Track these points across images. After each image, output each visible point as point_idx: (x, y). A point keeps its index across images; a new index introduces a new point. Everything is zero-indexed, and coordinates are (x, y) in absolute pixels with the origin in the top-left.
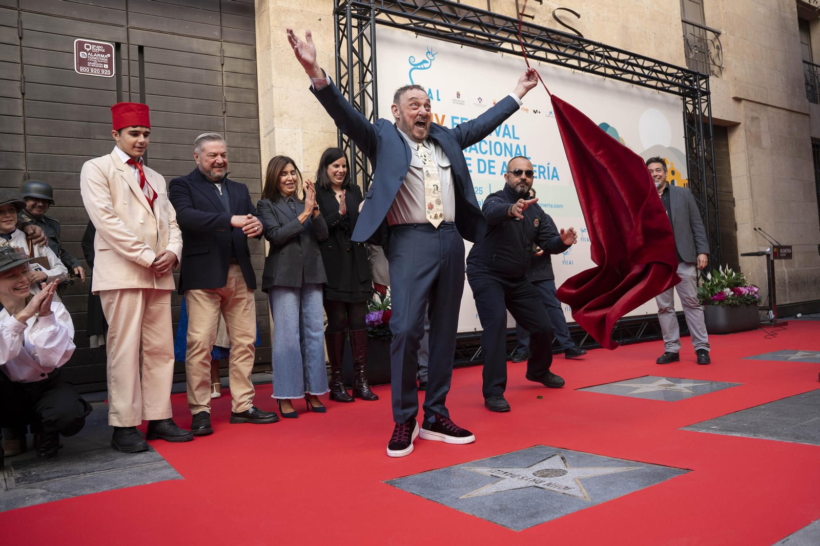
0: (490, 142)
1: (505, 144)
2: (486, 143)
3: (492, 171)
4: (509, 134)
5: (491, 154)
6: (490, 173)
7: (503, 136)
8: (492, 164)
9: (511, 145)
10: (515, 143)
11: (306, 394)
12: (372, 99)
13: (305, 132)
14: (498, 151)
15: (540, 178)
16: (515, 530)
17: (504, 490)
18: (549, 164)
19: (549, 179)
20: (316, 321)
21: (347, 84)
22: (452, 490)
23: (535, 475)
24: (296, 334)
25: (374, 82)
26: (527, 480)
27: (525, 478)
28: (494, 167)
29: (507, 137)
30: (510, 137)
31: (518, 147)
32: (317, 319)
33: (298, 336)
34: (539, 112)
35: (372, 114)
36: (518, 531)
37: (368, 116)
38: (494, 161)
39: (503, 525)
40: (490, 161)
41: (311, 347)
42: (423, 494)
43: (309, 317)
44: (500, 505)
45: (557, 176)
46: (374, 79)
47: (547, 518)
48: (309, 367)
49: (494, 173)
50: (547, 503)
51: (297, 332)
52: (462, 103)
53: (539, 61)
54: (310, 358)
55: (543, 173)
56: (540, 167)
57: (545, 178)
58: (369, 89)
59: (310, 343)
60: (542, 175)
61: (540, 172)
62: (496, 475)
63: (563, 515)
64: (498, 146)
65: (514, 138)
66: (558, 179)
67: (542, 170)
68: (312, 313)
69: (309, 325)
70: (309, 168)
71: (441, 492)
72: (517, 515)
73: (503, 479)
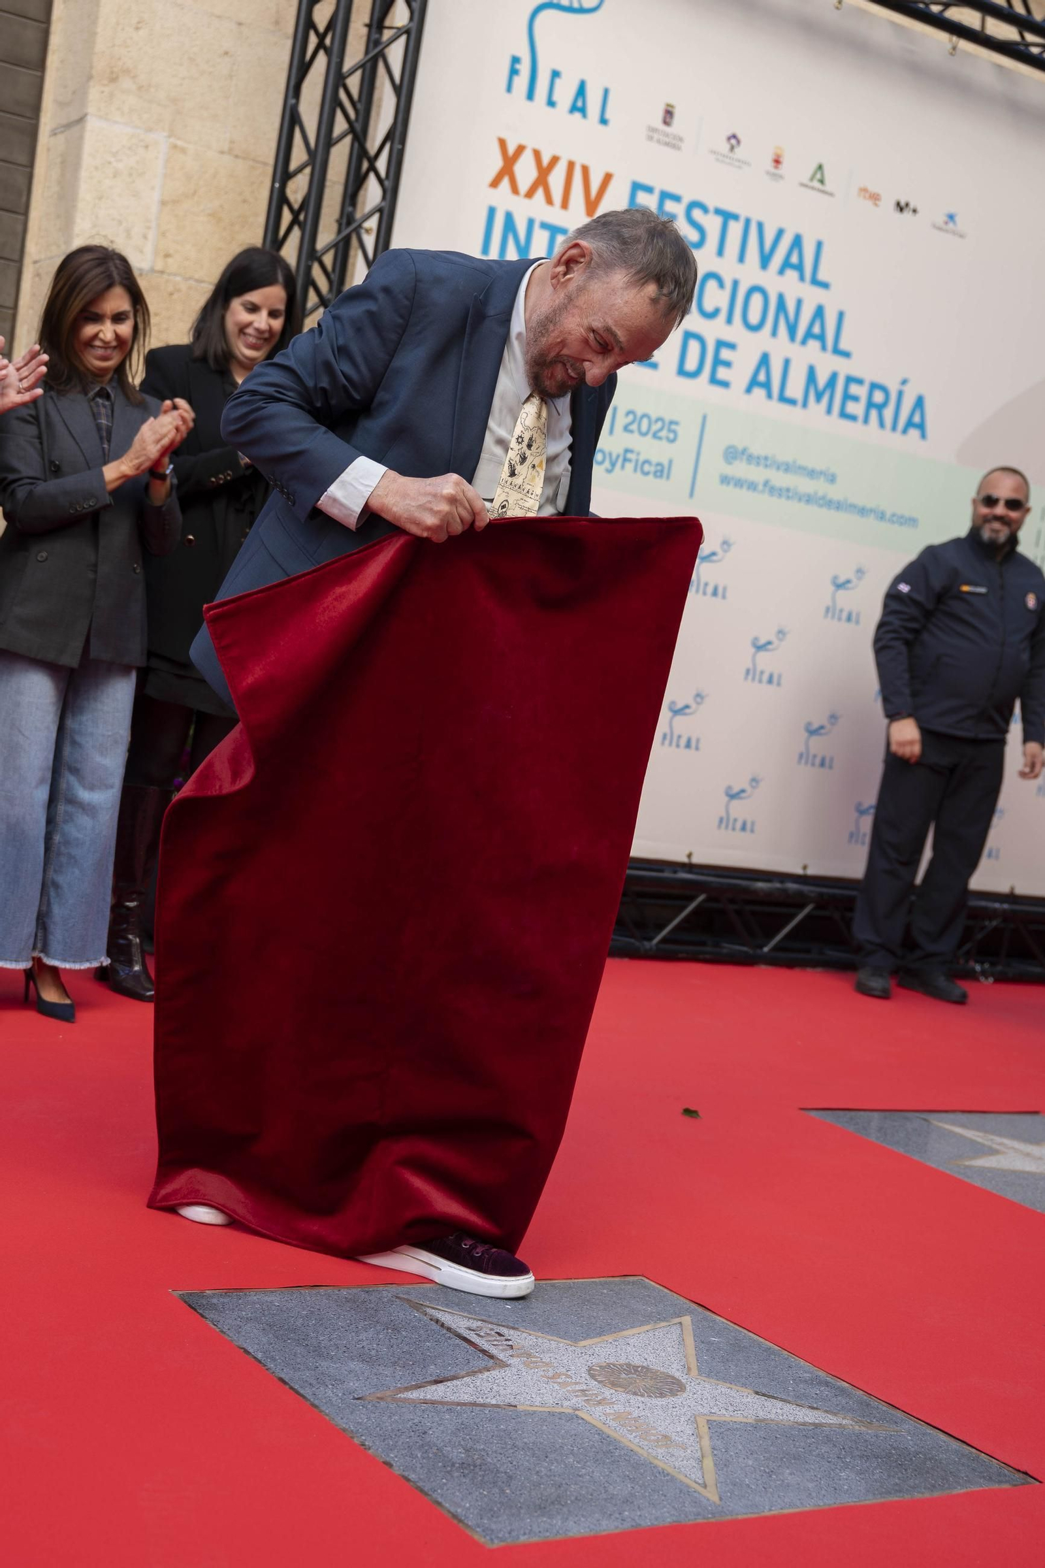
0: (736, 284)
1: (781, 299)
2: (721, 285)
3: (722, 373)
4: (799, 268)
5: (729, 320)
6: (714, 380)
7: (781, 272)
8: (725, 354)
9: (799, 302)
10: (812, 297)
11: (33, 959)
12: (397, 89)
13: (175, 147)
14: (754, 318)
15: (866, 420)
16: (482, 1540)
17: (494, 1402)
18: (904, 382)
19: (894, 428)
20: (98, 759)
21: (330, 26)
22: (352, 1365)
23: (593, 1377)
24: (37, 787)
25: (414, 35)
26: (565, 1384)
27: (562, 1379)
28: (728, 364)
29: (791, 275)
30: (802, 278)
31: (819, 312)
32: (102, 754)
33: (43, 794)
34: (915, 211)
35: (389, 137)
36: (490, 1546)
37: (374, 141)
38: (732, 346)
39: (455, 1516)
40: (720, 344)
41: (71, 830)
42: (273, 1359)
43: (80, 745)
44: (467, 1451)
45: (921, 427)
46: (414, 25)
47: (577, 1527)
48: (56, 886)
49: (725, 384)
50: (596, 1474)
51: (42, 781)
52: (674, 144)
53: (955, 38)
54: (64, 859)
55: (880, 407)
56: (874, 386)
57: (882, 424)
58: (396, 54)
59: (69, 818)
60: (874, 414)
61: (870, 405)
62: (486, 1346)
63: (627, 1526)
64: (757, 299)
65: (815, 282)
66: (923, 436)
67: (878, 397)
68: (92, 734)
69: (79, 766)
70: (170, 260)
71: (324, 1364)
72: (502, 1491)
73: (503, 1365)
